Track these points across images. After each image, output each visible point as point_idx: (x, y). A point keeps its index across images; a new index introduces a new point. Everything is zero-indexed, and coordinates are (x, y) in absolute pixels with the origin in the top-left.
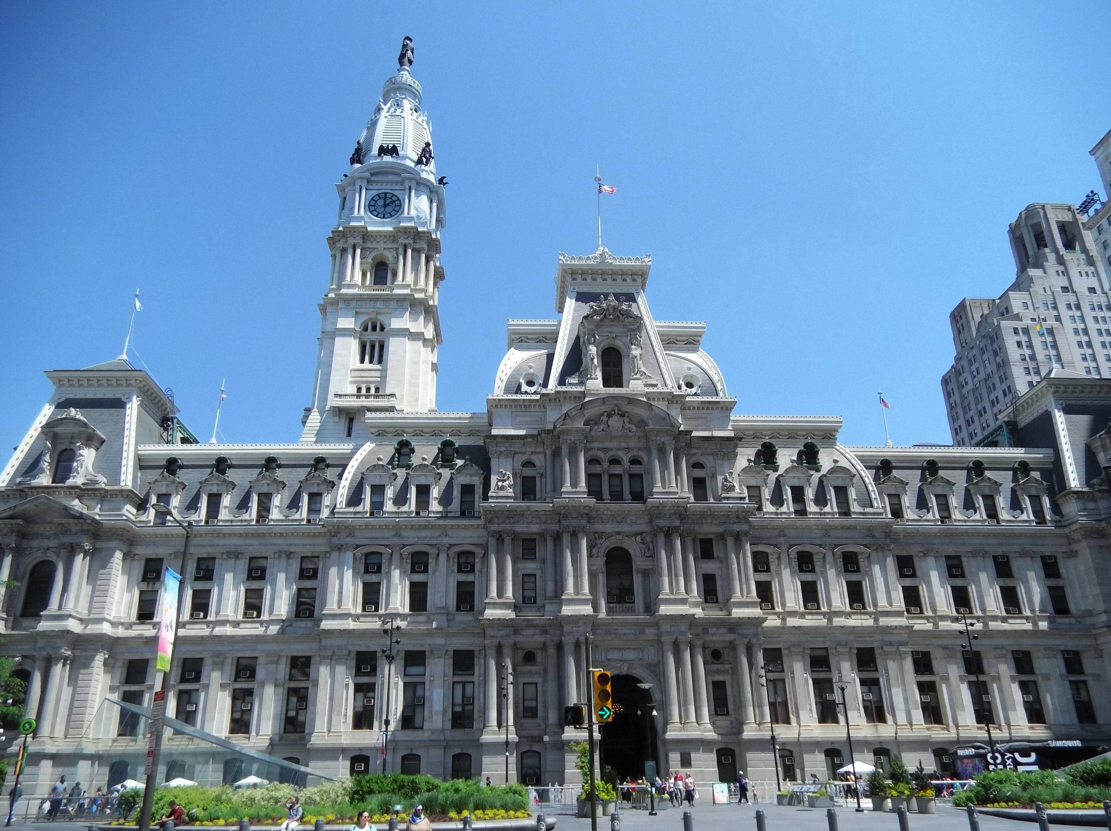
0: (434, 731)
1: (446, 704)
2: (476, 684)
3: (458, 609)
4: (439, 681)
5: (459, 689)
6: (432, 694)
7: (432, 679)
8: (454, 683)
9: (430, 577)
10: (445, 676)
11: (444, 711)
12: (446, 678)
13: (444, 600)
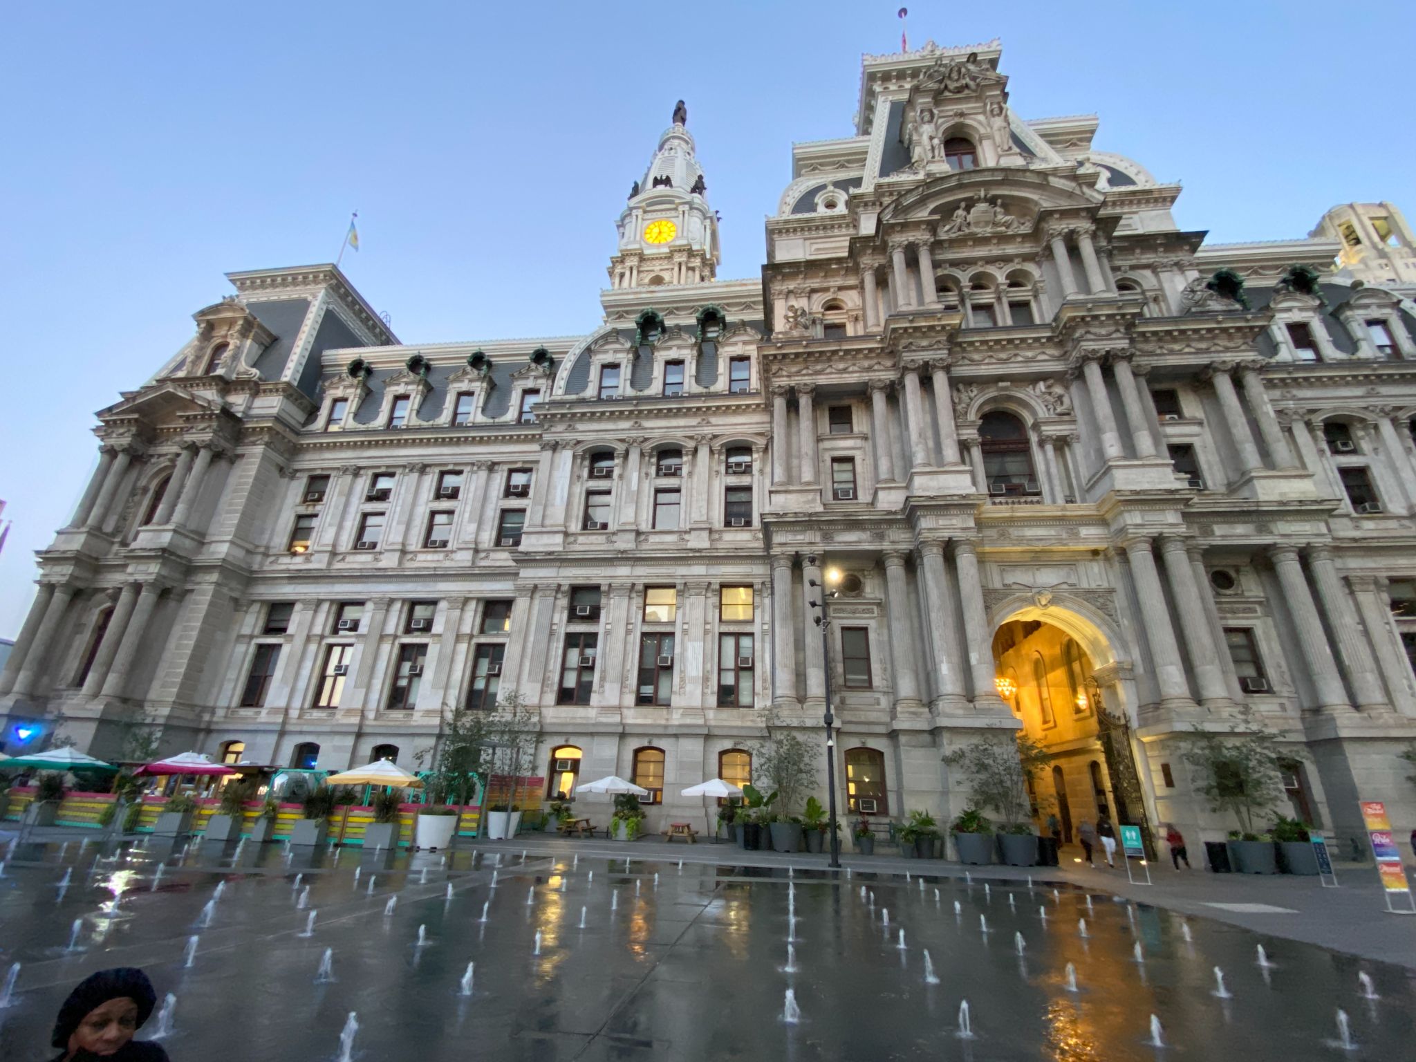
0: (688, 711)
1: (708, 666)
2: (758, 636)
3: (728, 524)
4: (697, 631)
5: (729, 643)
6: (684, 649)
7: (686, 627)
8: (721, 634)
9: (684, 481)
10: (706, 623)
11: (706, 679)
12: (708, 627)
13: (704, 511)
